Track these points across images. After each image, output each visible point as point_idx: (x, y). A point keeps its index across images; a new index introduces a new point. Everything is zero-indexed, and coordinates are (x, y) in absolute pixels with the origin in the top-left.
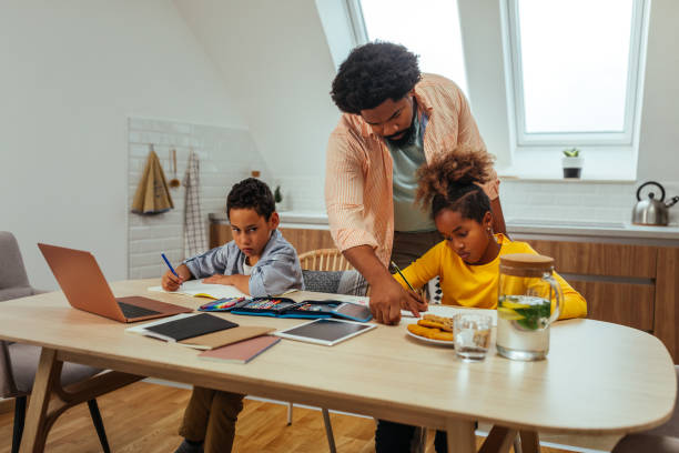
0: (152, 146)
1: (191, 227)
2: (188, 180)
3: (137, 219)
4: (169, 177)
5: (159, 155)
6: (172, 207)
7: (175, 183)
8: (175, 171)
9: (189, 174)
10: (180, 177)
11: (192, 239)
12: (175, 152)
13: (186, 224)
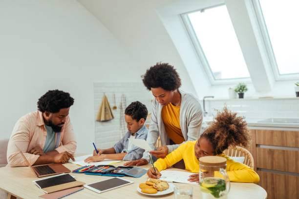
0: (104, 93)
1: (123, 126)
2: (121, 106)
3: (99, 124)
4: (112, 105)
5: (107, 97)
6: (113, 118)
7: (115, 108)
8: (115, 102)
9: (121, 103)
10: (118, 105)
11: (123, 131)
12: (114, 95)
13: (121, 125)
